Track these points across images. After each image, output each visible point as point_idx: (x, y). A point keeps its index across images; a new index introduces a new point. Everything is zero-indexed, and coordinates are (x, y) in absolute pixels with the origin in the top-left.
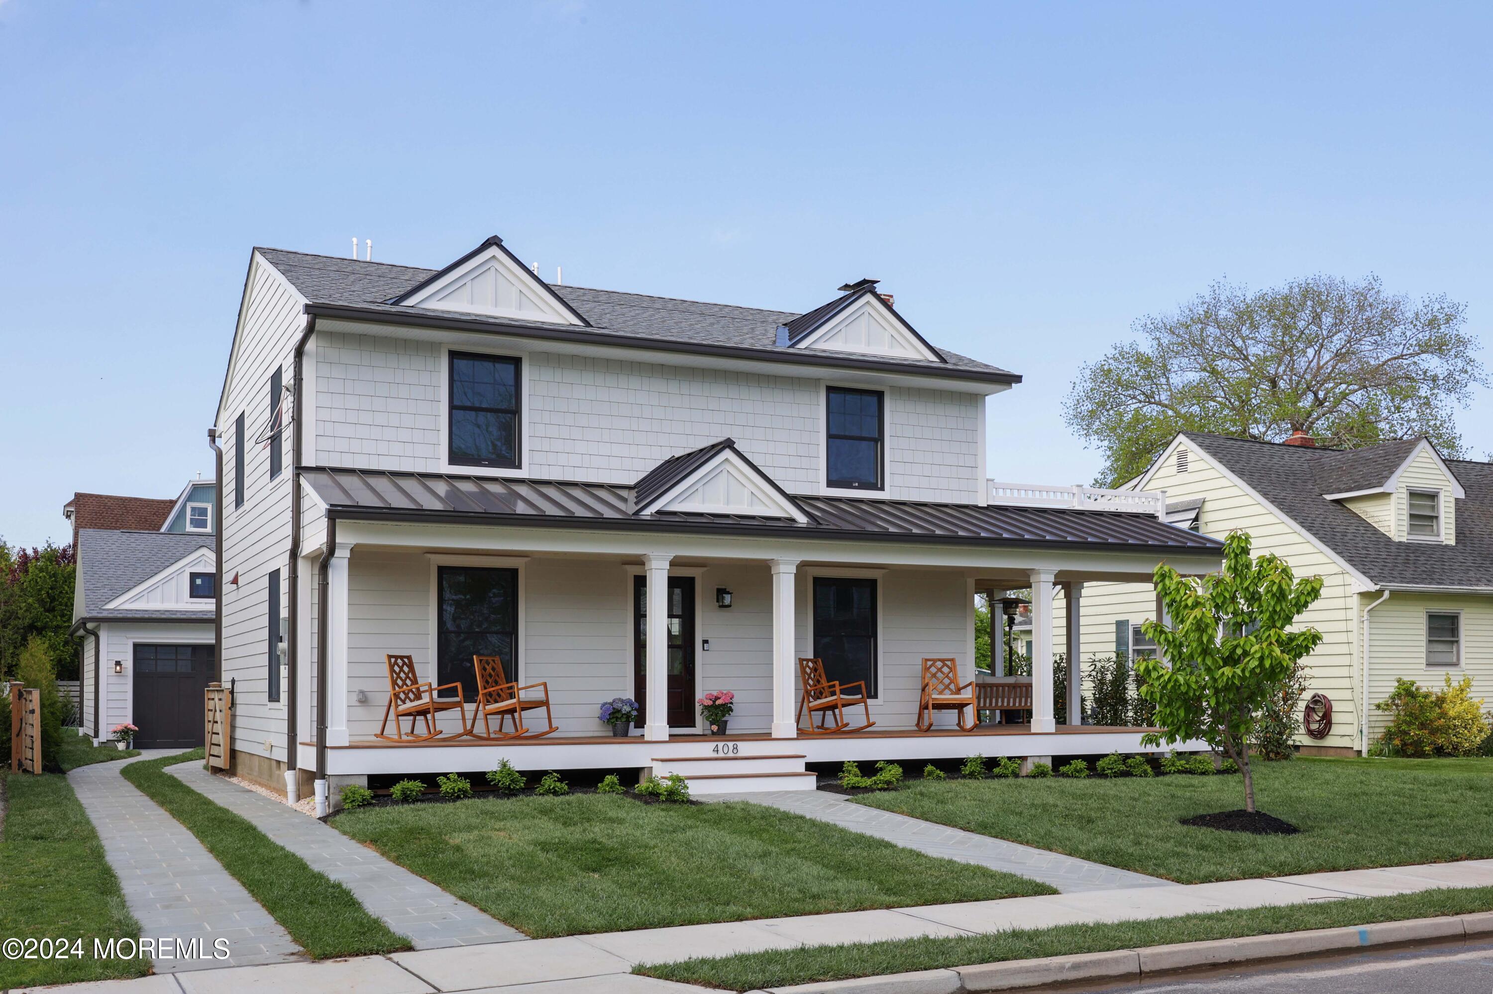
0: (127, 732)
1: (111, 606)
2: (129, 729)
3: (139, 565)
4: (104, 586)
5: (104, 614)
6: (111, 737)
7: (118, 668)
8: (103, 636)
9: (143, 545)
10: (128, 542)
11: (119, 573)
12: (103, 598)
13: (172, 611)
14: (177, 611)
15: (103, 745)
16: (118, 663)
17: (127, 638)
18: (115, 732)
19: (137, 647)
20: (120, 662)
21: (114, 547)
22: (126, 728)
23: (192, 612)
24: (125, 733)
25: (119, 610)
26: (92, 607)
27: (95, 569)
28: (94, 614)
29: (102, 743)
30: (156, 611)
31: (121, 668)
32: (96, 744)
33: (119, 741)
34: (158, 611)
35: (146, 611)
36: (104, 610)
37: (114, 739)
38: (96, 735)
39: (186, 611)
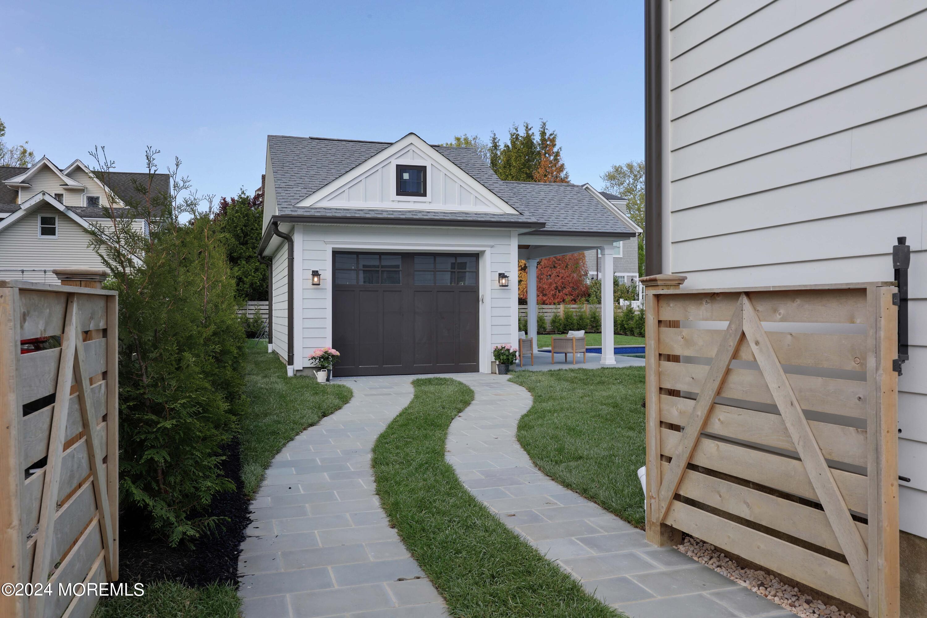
0: (328, 358)
1: (307, 203)
2: (329, 355)
3: (332, 167)
4: (297, 185)
5: (300, 213)
6: (308, 364)
7: (316, 279)
8: (298, 239)
9: (334, 150)
10: (318, 147)
11: (312, 173)
12: (297, 196)
13: (377, 210)
14: (382, 211)
15: (298, 374)
16: (315, 274)
17: (326, 243)
18: (313, 358)
19: (336, 254)
20: (317, 272)
21: (304, 150)
22: (326, 352)
23: (400, 212)
24: (325, 357)
25: (316, 208)
26: (284, 205)
27: (286, 169)
28: (287, 212)
29: (297, 371)
30: (359, 210)
31: (319, 280)
32: (290, 373)
33: (318, 369)
34: (362, 210)
35: (348, 210)
36: (299, 208)
37: (312, 366)
38: (291, 361)
39: (393, 211)
